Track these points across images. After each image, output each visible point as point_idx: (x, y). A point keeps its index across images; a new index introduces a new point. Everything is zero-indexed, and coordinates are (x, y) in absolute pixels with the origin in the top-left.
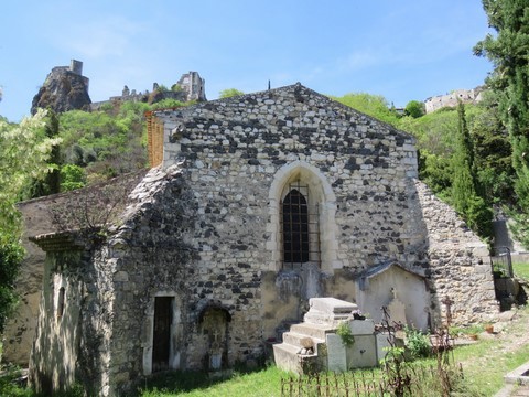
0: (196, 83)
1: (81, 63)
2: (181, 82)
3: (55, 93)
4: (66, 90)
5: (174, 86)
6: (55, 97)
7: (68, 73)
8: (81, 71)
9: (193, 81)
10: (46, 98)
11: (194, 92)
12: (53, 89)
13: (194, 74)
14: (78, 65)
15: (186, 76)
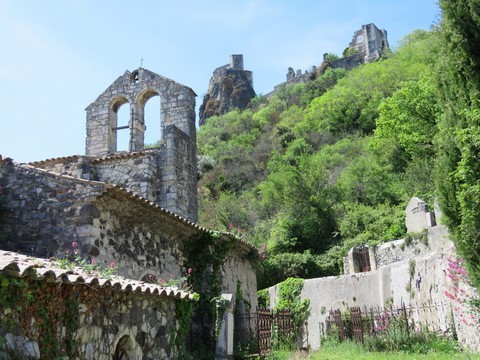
0: (373, 38)
1: (241, 56)
2: (353, 43)
3: (218, 99)
4: (229, 90)
5: (346, 51)
6: (219, 102)
7: (229, 72)
8: (242, 65)
9: (369, 36)
10: (210, 106)
11: (371, 51)
12: (216, 94)
13: (368, 27)
14: (238, 59)
15: (359, 33)
